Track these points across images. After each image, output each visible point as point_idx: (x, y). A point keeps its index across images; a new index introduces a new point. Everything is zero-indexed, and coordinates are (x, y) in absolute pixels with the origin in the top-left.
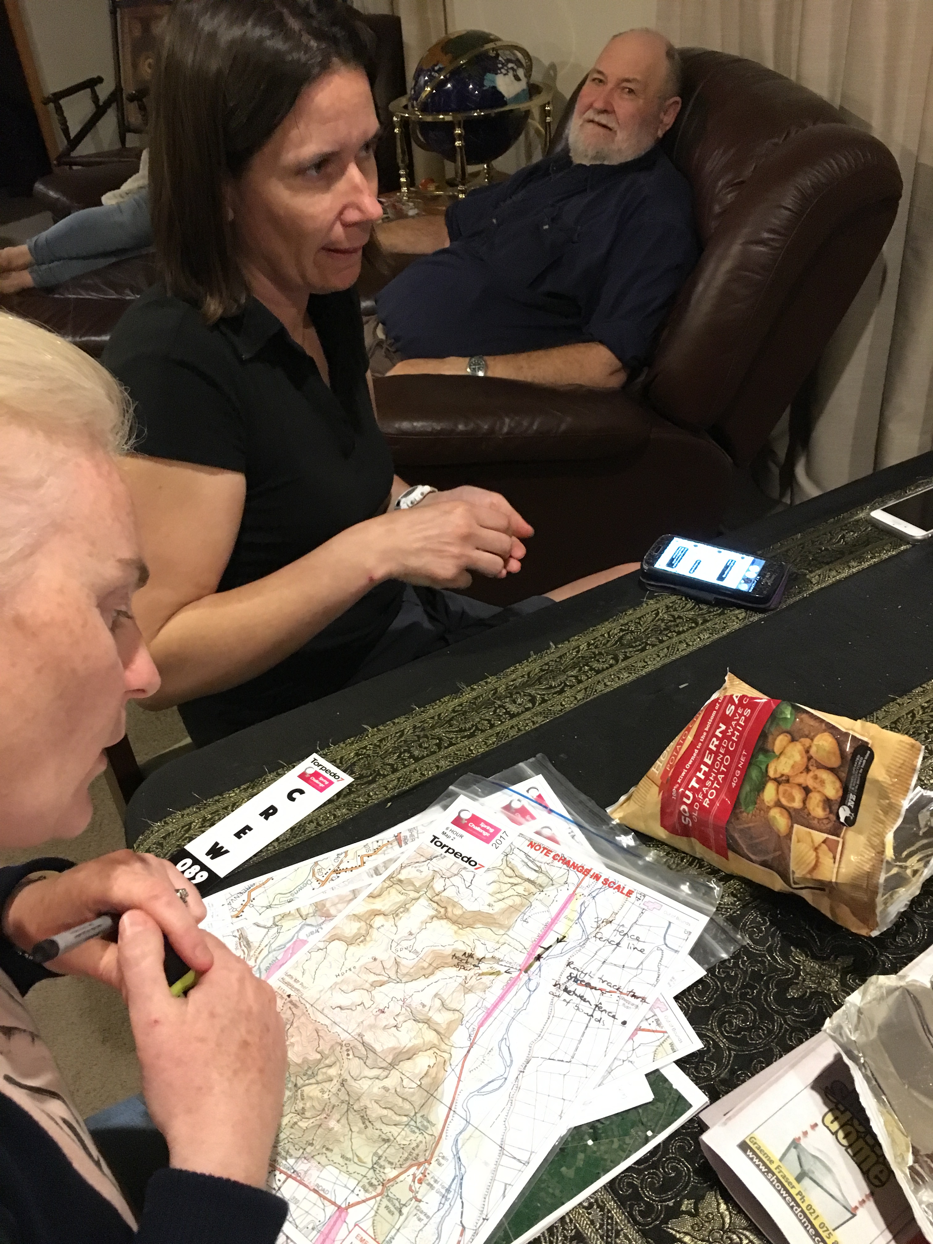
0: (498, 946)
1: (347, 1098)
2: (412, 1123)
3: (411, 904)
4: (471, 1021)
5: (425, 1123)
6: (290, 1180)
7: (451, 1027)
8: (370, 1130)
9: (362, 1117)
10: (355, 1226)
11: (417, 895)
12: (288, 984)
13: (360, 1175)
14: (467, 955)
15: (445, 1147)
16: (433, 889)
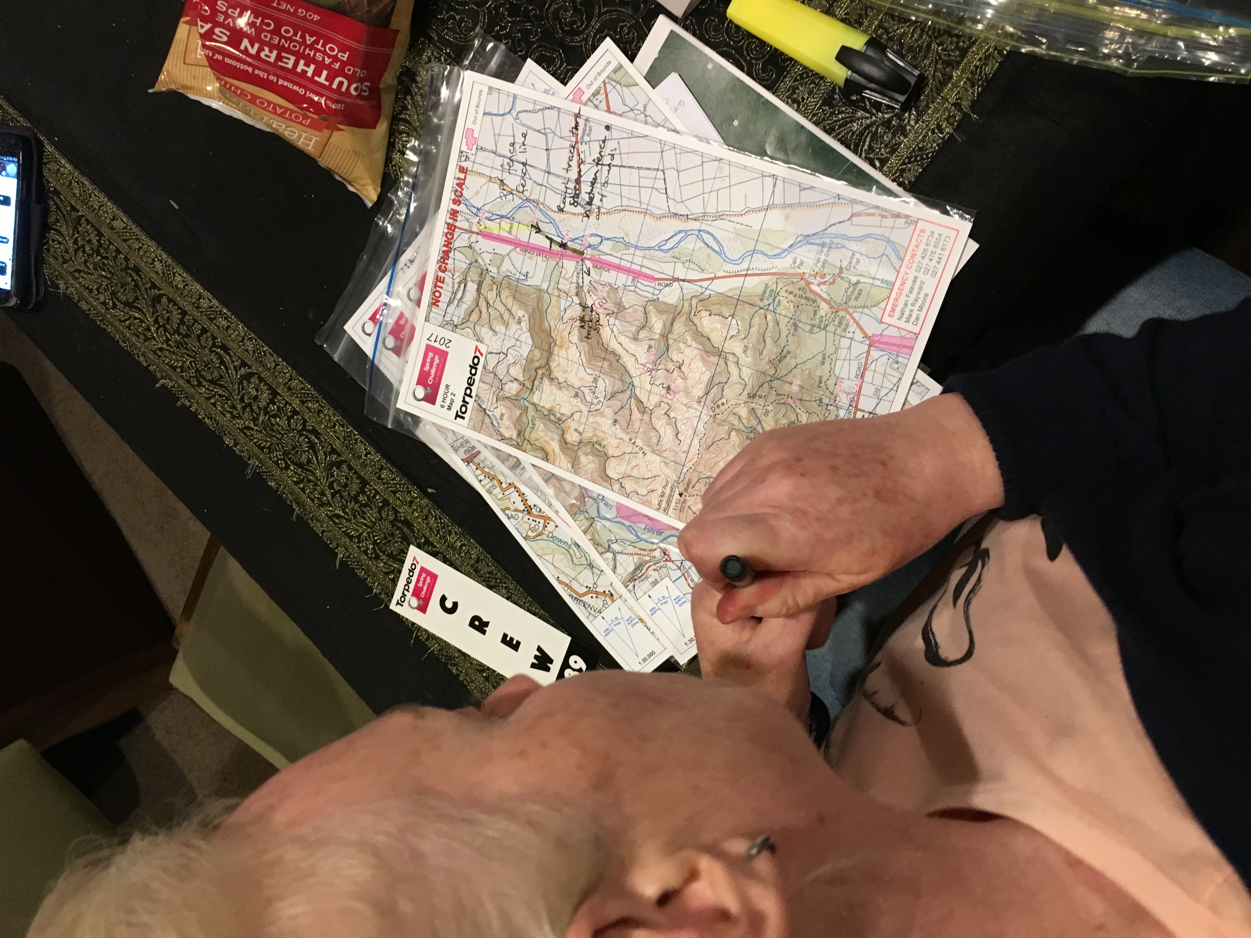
0: (563, 295)
1: (766, 385)
2: (771, 308)
3: (543, 410)
4: (651, 290)
5: (767, 294)
6: (859, 407)
7: (663, 308)
8: (789, 348)
9: (780, 361)
10: (882, 323)
11: (531, 408)
12: (669, 502)
13: (835, 339)
14: (583, 324)
15: (783, 264)
16: (519, 393)
